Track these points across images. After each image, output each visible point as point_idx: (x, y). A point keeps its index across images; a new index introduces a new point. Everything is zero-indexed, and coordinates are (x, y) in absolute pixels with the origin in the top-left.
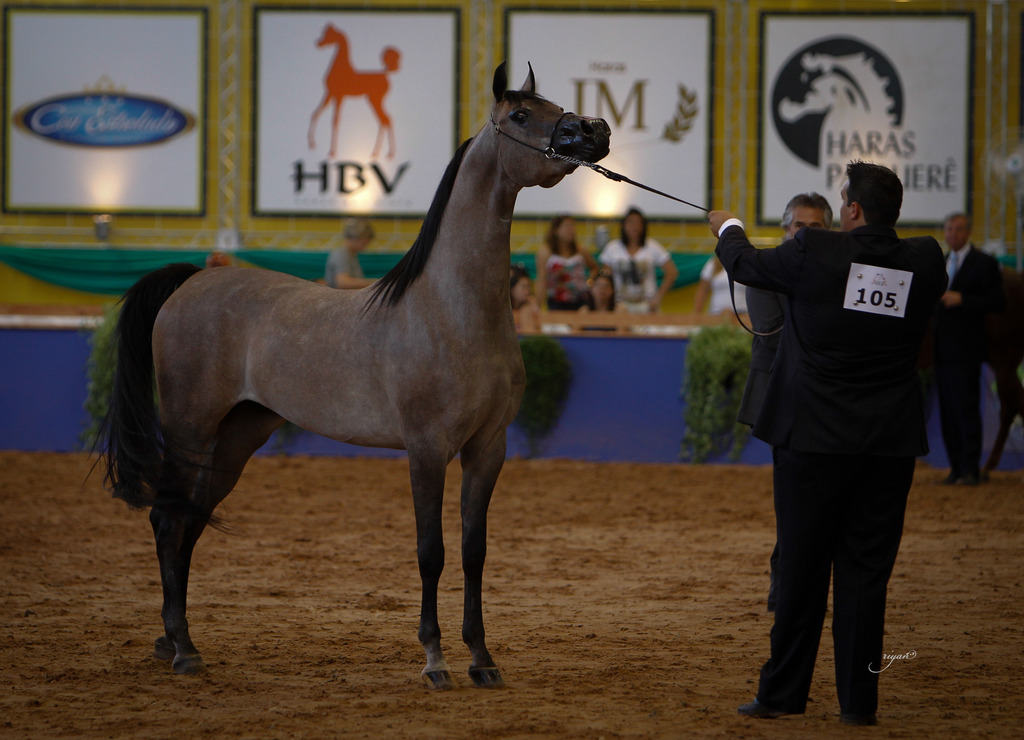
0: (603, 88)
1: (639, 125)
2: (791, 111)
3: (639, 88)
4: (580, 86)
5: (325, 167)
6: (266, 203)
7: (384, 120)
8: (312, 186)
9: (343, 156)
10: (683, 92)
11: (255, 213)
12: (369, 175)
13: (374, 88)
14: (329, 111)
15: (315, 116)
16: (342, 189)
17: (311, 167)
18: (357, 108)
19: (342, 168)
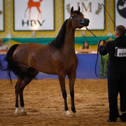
0: (83, 4)
1: (91, 11)
2: (121, 8)
3: (90, 4)
4: (78, 4)
5: (28, 21)
6: (16, 28)
7: (40, 11)
8: (26, 25)
9: (32, 19)
10: (99, 4)
11: (14, 30)
12: (37, 22)
13: (38, 5)
14: (29, 10)
15: (26, 11)
16: (32, 25)
17: (25, 21)
18: (34, 9)
19: (31, 21)
